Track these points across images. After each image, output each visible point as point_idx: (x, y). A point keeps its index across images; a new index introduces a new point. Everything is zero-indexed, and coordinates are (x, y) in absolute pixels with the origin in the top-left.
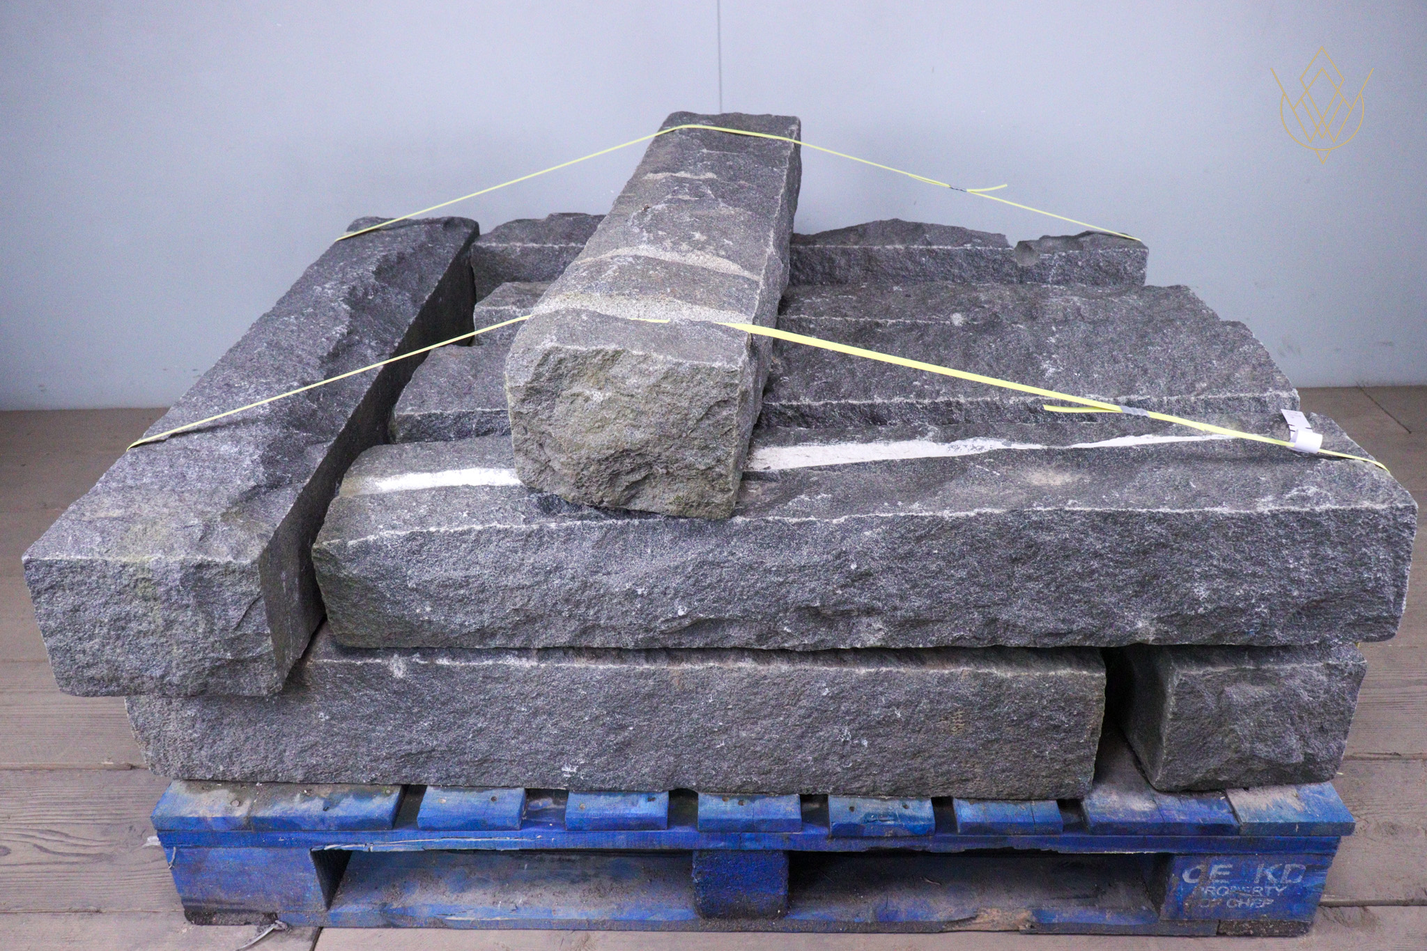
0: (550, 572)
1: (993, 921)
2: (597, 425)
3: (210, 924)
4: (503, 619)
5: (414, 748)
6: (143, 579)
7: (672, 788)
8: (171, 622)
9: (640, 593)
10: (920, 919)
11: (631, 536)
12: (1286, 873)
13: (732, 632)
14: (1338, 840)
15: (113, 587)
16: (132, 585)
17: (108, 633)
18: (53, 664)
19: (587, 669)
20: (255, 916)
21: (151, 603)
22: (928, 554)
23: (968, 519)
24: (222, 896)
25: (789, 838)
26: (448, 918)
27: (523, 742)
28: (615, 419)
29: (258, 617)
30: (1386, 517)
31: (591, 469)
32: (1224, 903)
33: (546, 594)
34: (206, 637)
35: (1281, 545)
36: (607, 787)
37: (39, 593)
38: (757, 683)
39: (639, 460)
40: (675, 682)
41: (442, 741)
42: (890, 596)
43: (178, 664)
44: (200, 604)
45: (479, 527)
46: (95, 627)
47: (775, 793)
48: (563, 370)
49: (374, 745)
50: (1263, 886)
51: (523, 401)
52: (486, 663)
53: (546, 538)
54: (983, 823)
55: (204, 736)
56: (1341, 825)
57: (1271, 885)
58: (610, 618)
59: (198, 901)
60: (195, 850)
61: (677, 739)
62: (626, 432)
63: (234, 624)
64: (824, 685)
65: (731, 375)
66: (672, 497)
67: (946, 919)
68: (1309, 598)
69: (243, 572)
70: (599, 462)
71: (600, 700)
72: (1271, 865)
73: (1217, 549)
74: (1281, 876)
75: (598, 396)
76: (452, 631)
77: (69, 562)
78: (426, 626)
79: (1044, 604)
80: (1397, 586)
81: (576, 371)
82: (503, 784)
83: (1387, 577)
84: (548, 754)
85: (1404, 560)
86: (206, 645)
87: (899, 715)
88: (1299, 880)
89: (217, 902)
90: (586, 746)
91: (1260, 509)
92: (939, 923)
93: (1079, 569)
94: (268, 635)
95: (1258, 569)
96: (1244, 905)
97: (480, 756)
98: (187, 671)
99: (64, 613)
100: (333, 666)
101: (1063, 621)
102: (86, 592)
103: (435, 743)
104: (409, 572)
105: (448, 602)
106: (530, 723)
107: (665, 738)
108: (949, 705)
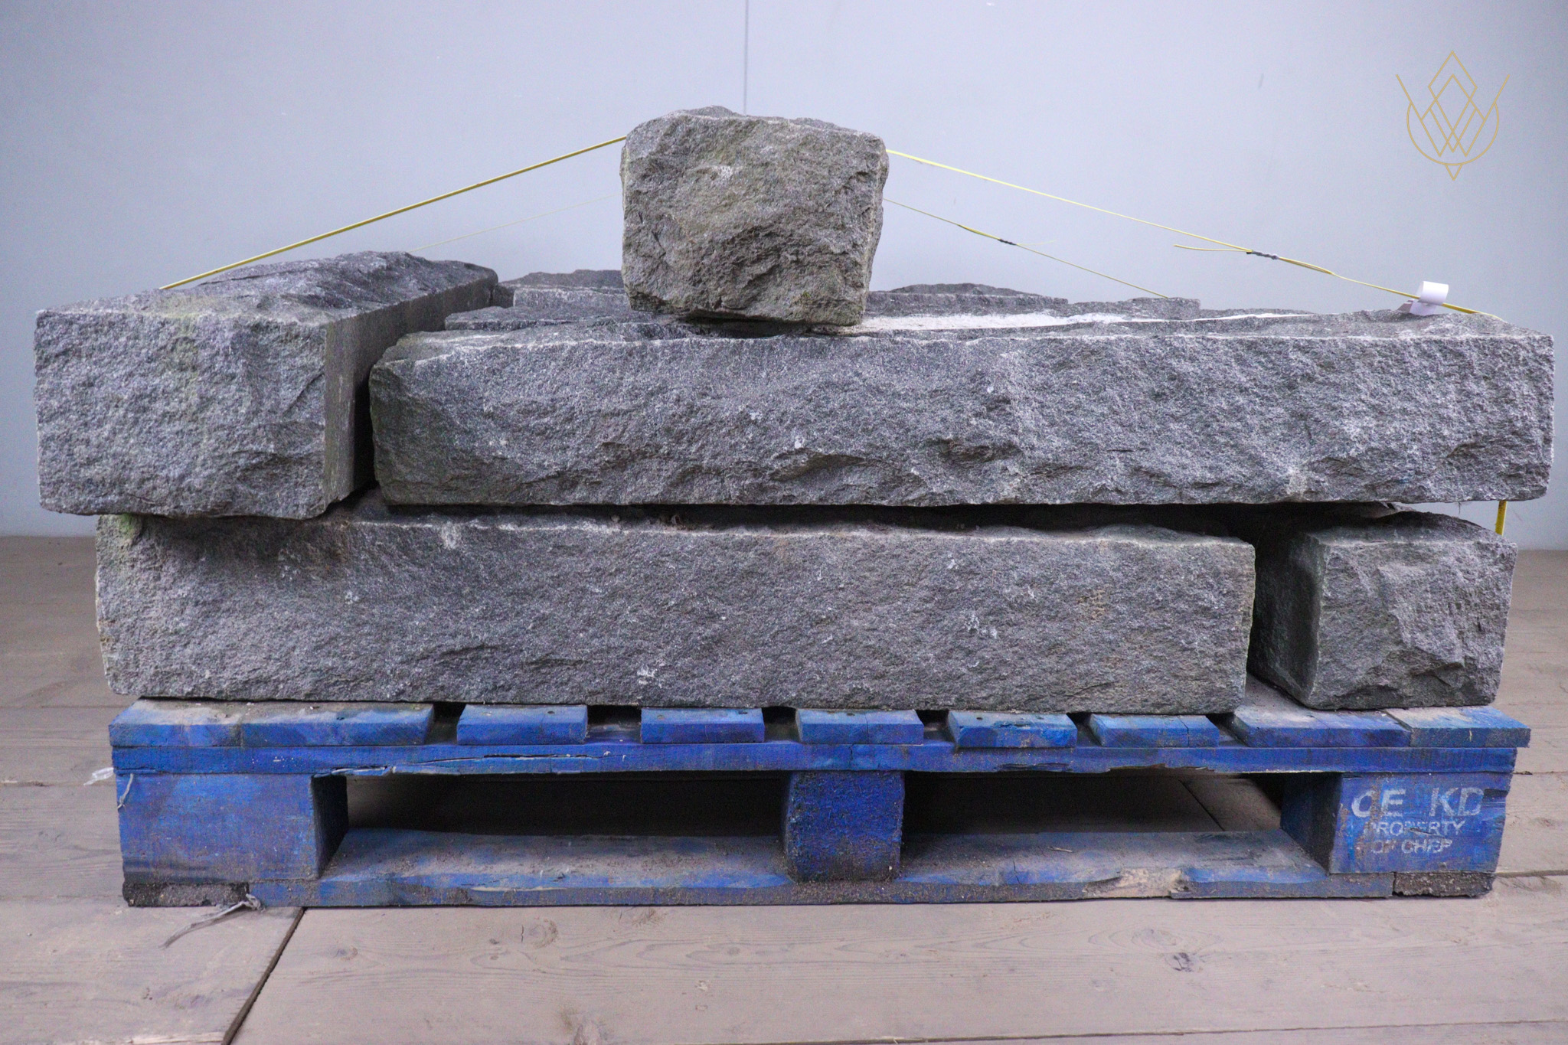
0: (652, 394)
1: (1140, 884)
2: (723, 203)
3: (156, 905)
4: (589, 458)
5: (457, 643)
6: (185, 339)
7: (766, 704)
8: (208, 400)
9: (753, 418)
10: (1056, 881)
11: (745, 358)
12: (1463, 800)
13: (850, 480)
14: (1515, 753)
15: (144, 351)
16: (169, 348)
17: (125, 416)
18: (43, 461)
19: (678, 536)
20: (218, 888)
21: (188, 374)
22: (1066, 385)
23: (1109, 343)
24: (181, 855)
25: (909, 753)
26: (476, 889)
27: (594, 636)
28: (745, 195)
29: (314, 402)
30: (1524, 348)
31: (713, 256)
32: (1398, 847)
33: (644, 423)
34: (248, 421)
35: (1428, 378)
36: (691, 699)
37: (47, 360)
38: (873, 555)
39: (768, 244)
40: (780, 555)
41: (495, 633)
42: (1027, 430)
43: (205, 460)
44: (249, 375)
45: (574, 343)
46: (108, 408)
47: (889, 706)
48: (690, 144)
49: (410, 638)
50: (1440, 820)
51: (644, 176)
52: (558, 528)
53: (649, 358)
54: (1130, 730)
55: (194, 625)
56: (1516, 731)
57: (1448, 818)
58: (714, 457)
59: (146, 864)
60: (158, 779)
61: (777, 633)
62: (758, 208)
63: (284, 407)
64: (950, 556)
65: (873, 144)
66: (796, 294)
67: (1086, 880)
68: (1459, 440)
69: (308, 337)
70: (724, 245)
71: (691, 578)
72: (1447, 789)
73: (1365, 382)
74: (1458, 804)
75: (727, 172)
76: (528, 474)
77: (96, 318)
78: (497, 463)
79: (1189, 449)
80: (1543, 429)
81: (704, 145)
82: (561, 700)
83: (1533, 418)
84: (623, 651)
85: (1547, 398)
86: (246, 432)
87: (1032, 595)
88: (1477, 811)
89: (171, 866)
90: (667, 643)
91: (1403, 337)
92: (1079, 885)
93: (1225, 406)
94: (322, 428)
95: (1406, 405)
96: (1420, 849)
97: (539, 654)
98: (214, 471)
99: (73, 388)
100: (372, 530)
101: (1211, 469)
102: (106, 360)
103: (486, 635)
104: (487, 394)
105: (527, 434)
106: (603, 608)
107: (762, 634)
108: (1089, 580)
